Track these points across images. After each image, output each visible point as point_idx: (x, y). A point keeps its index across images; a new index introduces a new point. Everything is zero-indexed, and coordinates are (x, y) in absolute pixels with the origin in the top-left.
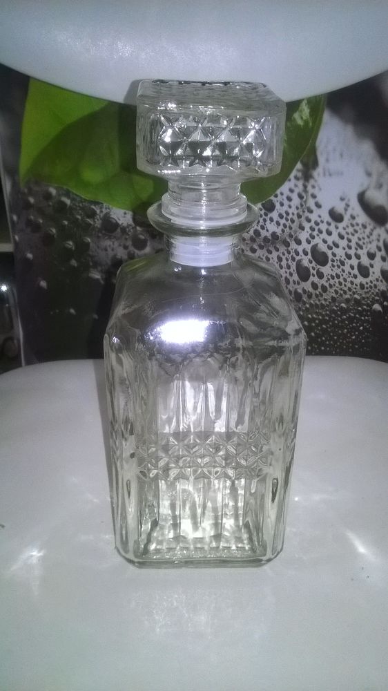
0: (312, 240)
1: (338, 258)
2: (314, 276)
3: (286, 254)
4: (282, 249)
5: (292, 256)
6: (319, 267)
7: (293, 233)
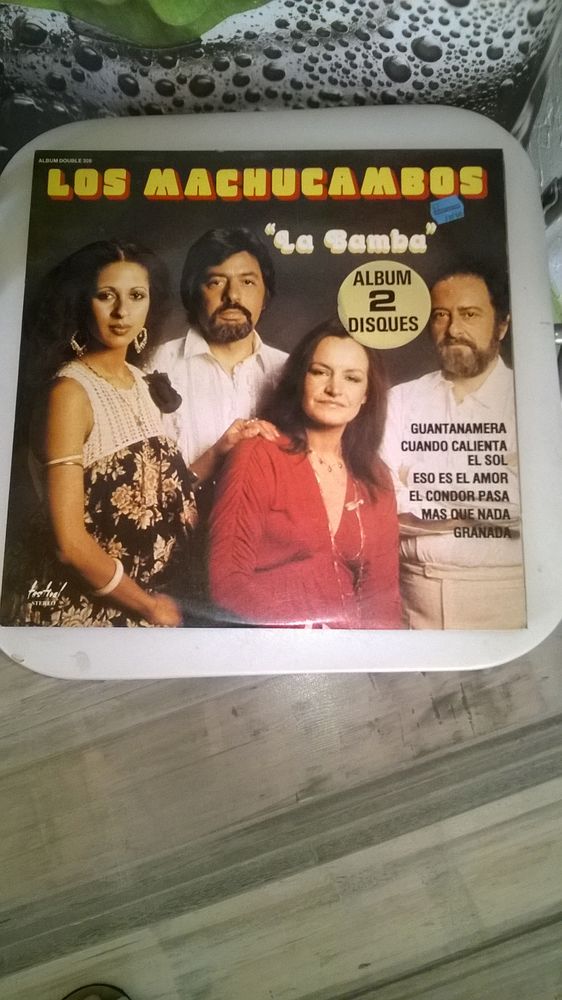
0: (413, 33)
1: (457, 48)
2: (416, 74)
3: (363, 50)
4: (355, 43)
5: (375, 53)
6: (424, 63)
7: (374, 23)
